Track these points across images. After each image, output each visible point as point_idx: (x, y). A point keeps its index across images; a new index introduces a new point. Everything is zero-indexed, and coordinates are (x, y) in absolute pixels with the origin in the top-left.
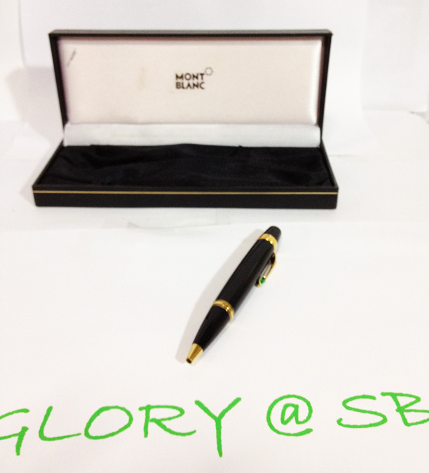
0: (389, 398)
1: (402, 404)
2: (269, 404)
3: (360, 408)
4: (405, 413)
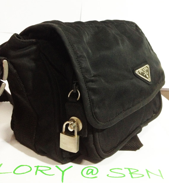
0: (127, 169)
1: (132, 172)
2: (83, 169)
3: (116, 172)
4: (132, 174)
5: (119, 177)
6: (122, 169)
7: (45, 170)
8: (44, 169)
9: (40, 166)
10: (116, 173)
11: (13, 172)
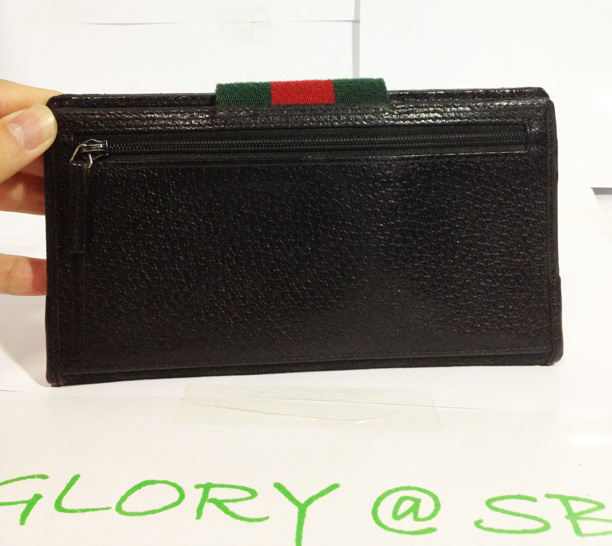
1: (575, 511)
2: (379, 495)
5: (525, 532)
6: (533, 500)
7: (235, 501)
8: (231, 498)
9: (215, 486)
10: (512, 514)
11: (114, 507)
